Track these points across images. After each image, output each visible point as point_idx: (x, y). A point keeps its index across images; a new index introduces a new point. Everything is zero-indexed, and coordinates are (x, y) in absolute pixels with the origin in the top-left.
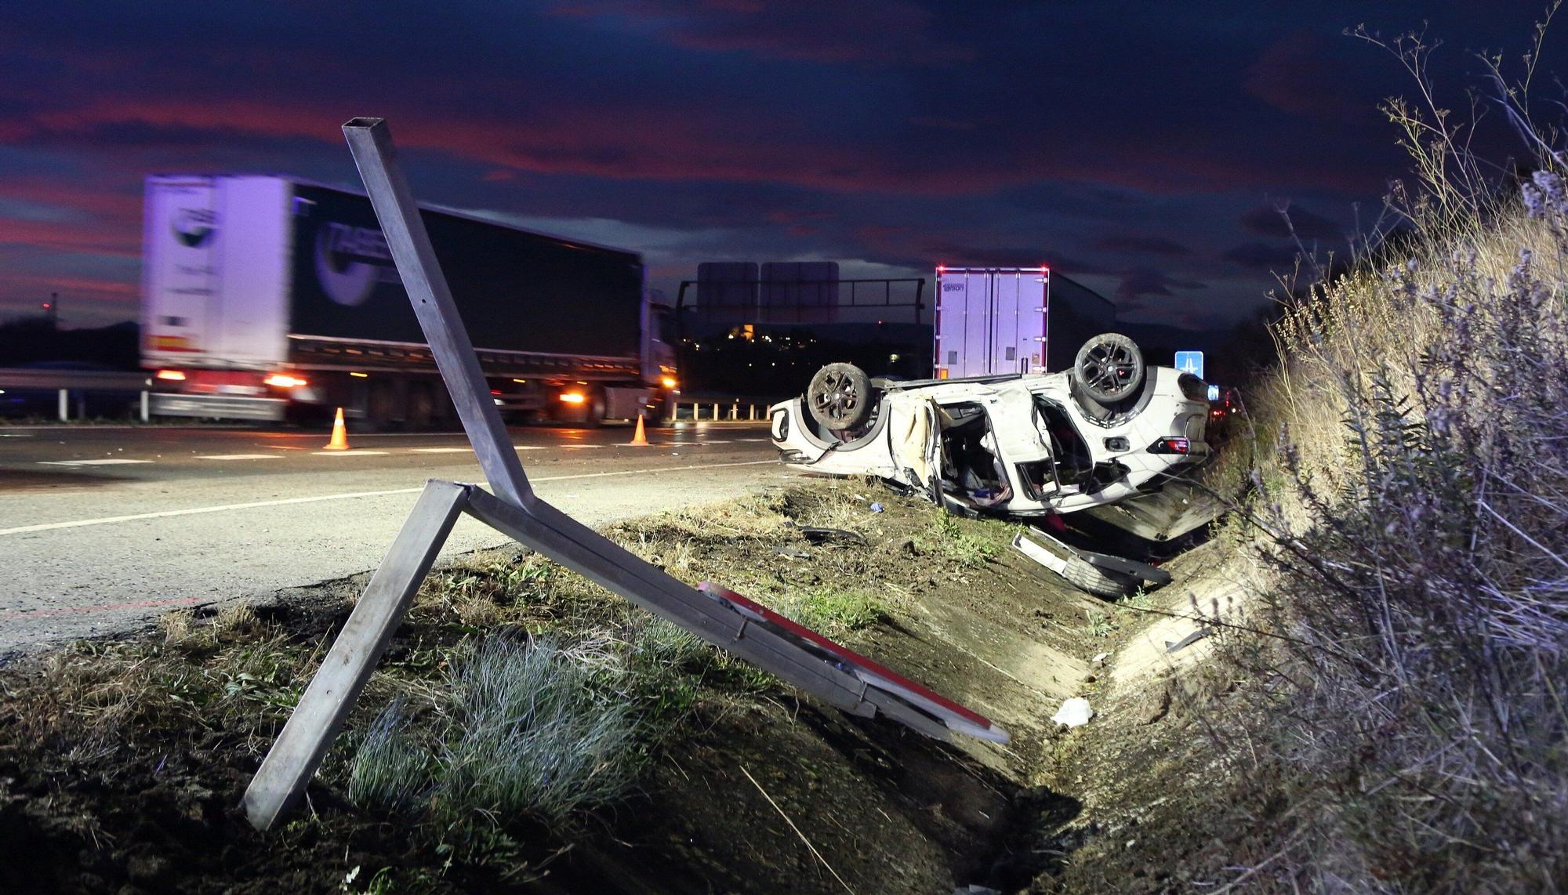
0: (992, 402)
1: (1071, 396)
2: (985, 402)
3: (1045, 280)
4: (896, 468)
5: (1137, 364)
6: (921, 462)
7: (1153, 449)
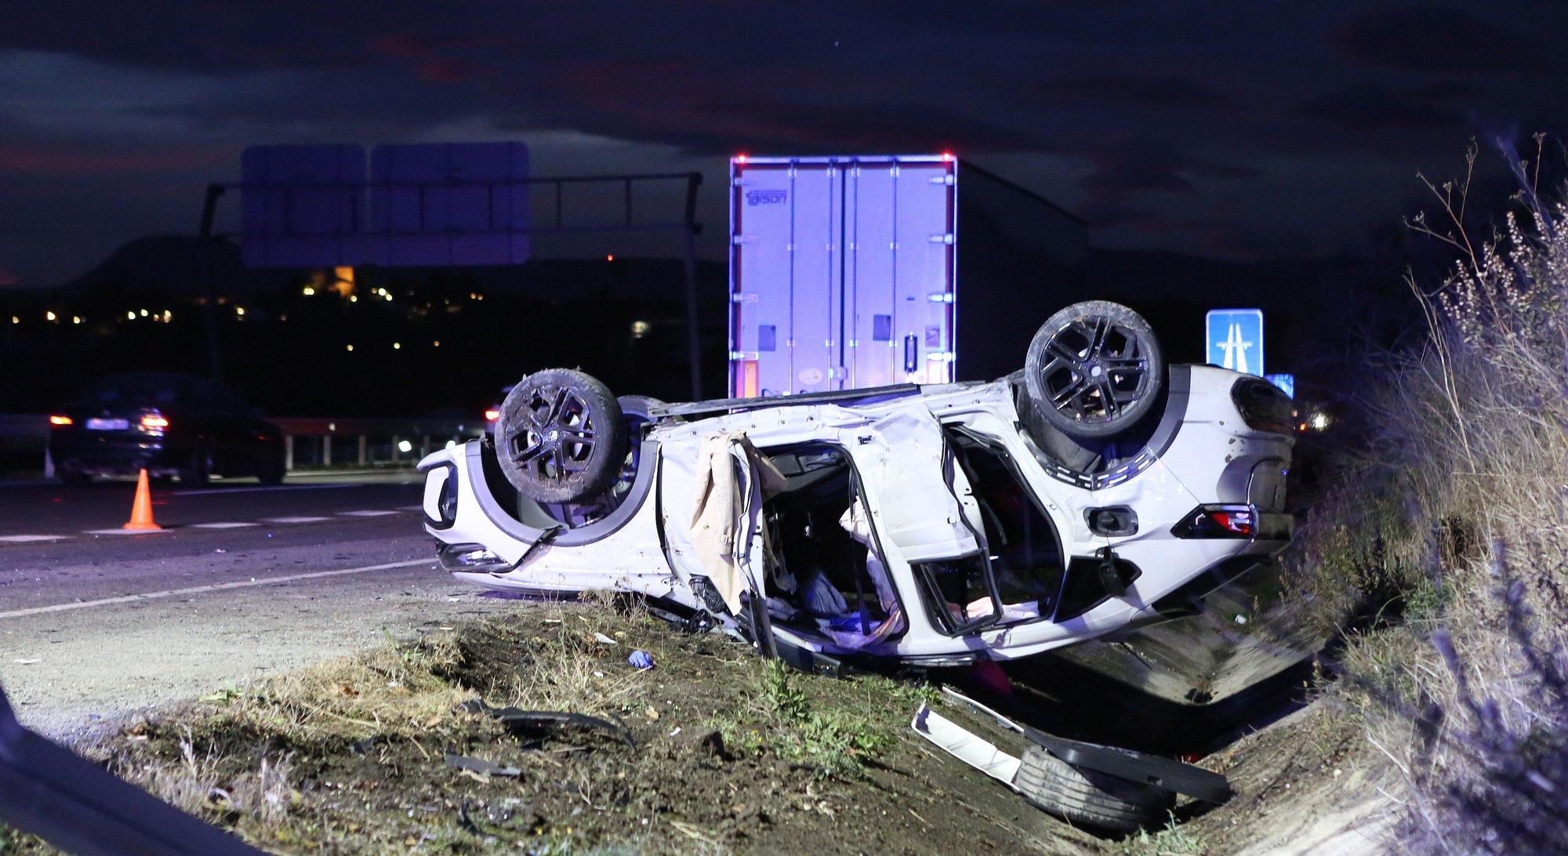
0: (863, 441)
1: (1020, 426)
2: (849, 441)
3: (951, 179)
4: (675, 576)
5: (1150, 361)
6: (725, 565)
7: (1184, 529)
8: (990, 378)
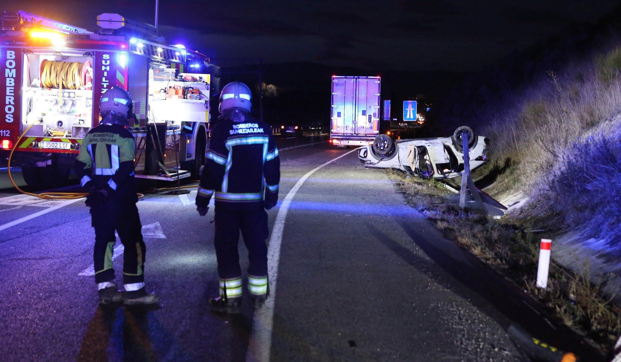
1: (452, 144)
3: (379, 82)
5: (472, 135)
6: (412, 164)
7: (477, 159)
8: (448, 137)
